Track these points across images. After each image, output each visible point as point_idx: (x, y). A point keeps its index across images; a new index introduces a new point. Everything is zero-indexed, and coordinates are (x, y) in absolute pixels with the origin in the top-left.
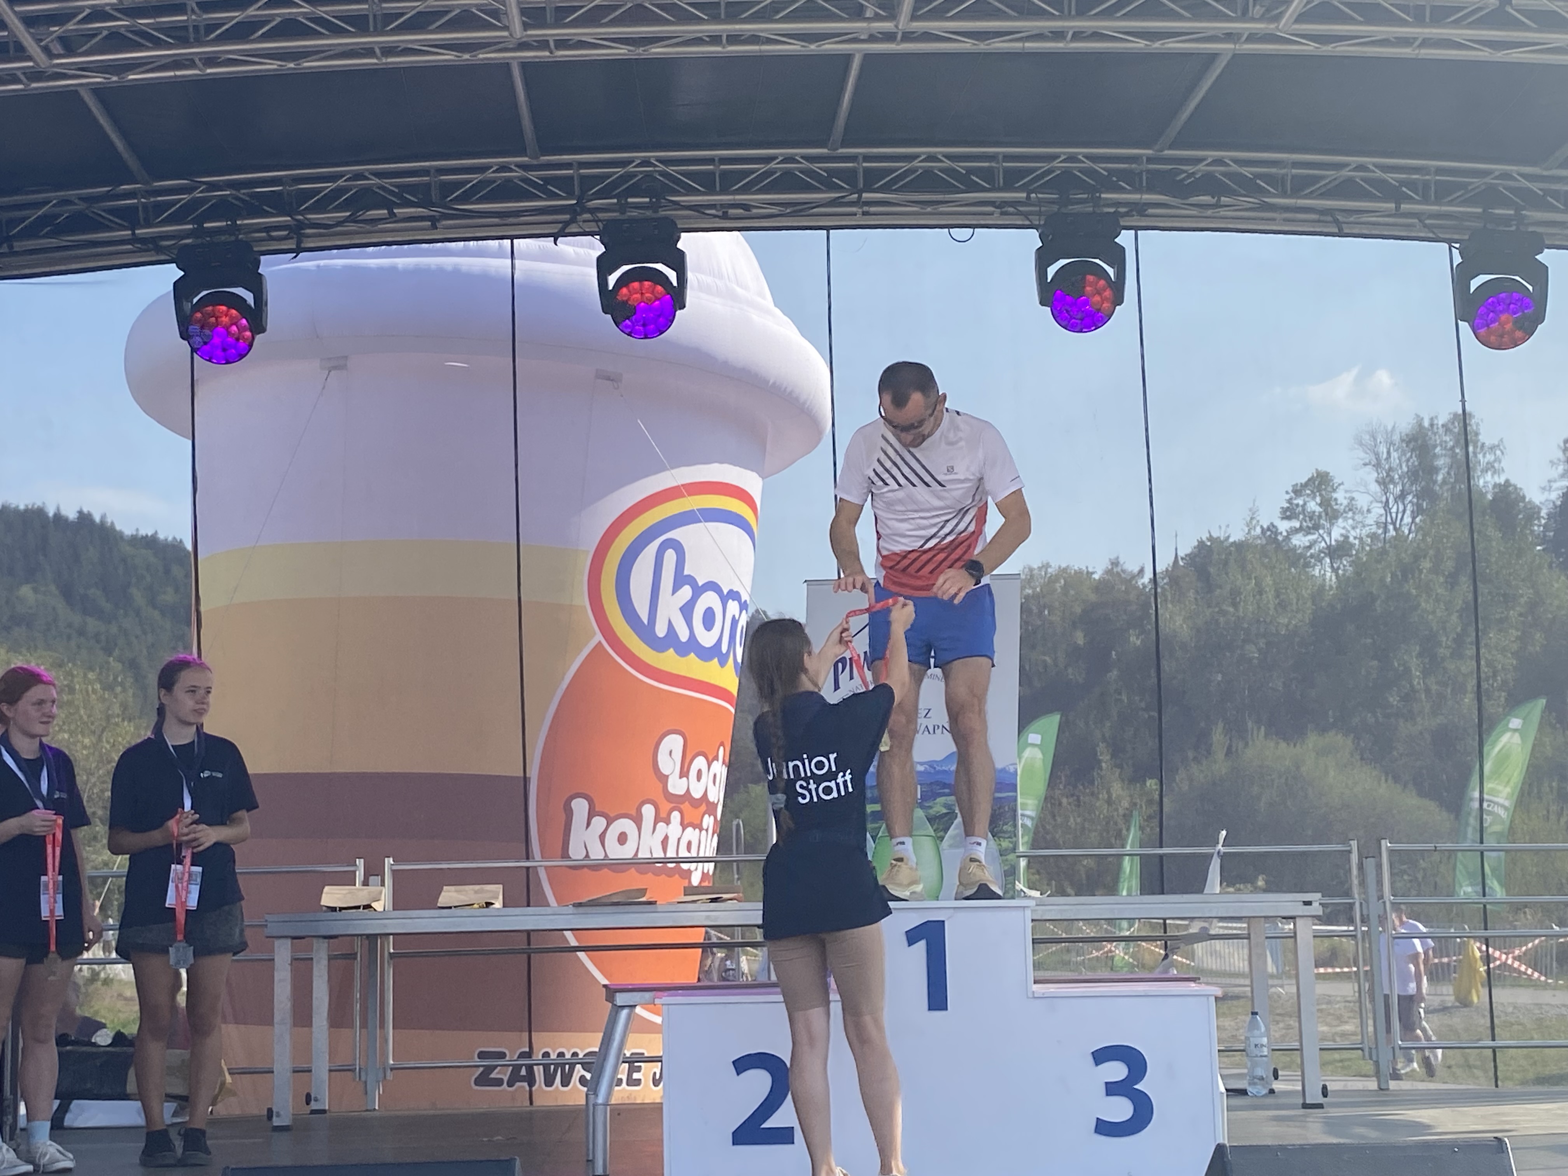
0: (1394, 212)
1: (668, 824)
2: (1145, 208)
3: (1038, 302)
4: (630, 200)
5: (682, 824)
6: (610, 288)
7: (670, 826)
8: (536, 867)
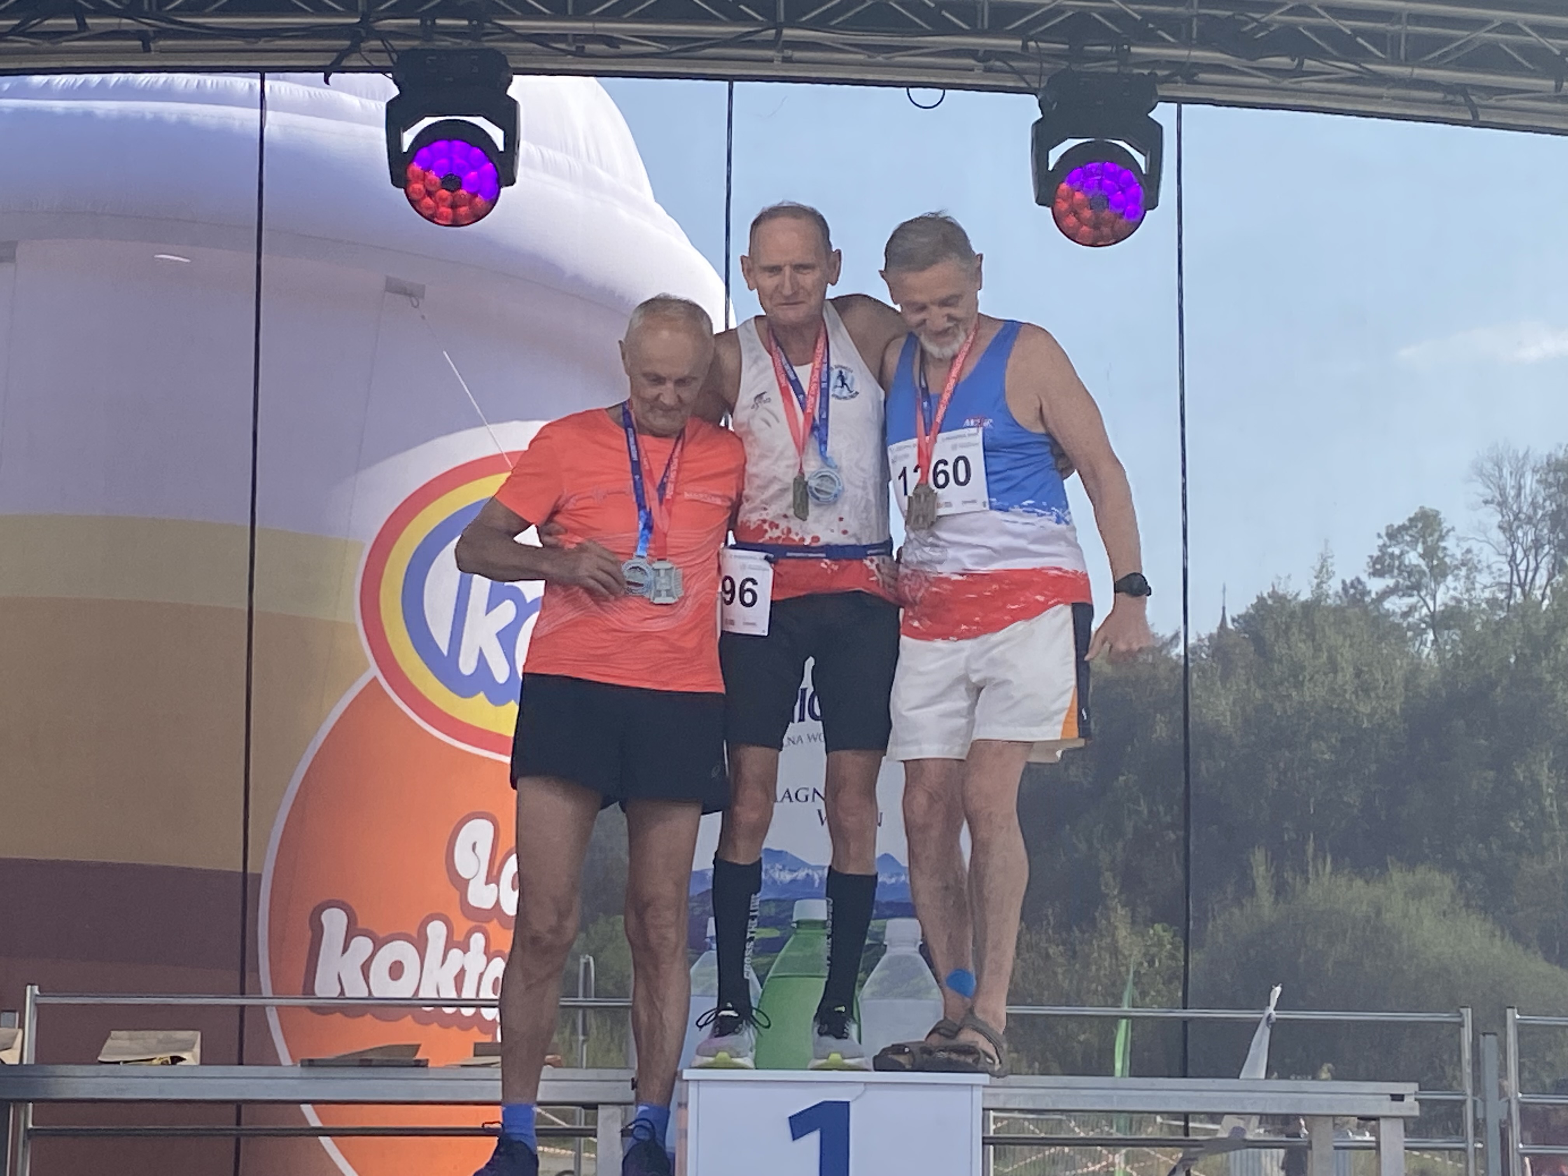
0: (1553, 94)
1: (465, 953)
2: (1195, 71)
3: (1034, 200)
4: (440, 22)
5: (486, 952)
6: (405, 149)
7: (469, 953)
8: (264, 1007)
